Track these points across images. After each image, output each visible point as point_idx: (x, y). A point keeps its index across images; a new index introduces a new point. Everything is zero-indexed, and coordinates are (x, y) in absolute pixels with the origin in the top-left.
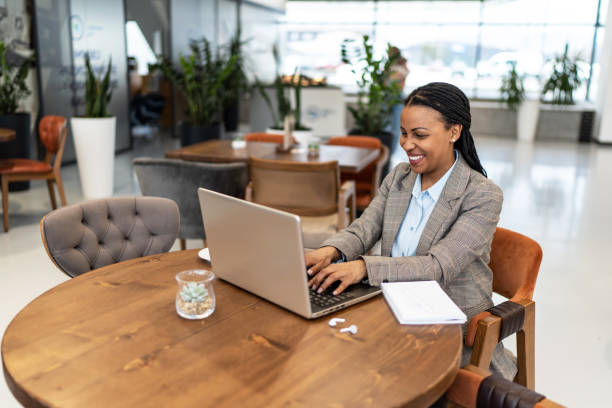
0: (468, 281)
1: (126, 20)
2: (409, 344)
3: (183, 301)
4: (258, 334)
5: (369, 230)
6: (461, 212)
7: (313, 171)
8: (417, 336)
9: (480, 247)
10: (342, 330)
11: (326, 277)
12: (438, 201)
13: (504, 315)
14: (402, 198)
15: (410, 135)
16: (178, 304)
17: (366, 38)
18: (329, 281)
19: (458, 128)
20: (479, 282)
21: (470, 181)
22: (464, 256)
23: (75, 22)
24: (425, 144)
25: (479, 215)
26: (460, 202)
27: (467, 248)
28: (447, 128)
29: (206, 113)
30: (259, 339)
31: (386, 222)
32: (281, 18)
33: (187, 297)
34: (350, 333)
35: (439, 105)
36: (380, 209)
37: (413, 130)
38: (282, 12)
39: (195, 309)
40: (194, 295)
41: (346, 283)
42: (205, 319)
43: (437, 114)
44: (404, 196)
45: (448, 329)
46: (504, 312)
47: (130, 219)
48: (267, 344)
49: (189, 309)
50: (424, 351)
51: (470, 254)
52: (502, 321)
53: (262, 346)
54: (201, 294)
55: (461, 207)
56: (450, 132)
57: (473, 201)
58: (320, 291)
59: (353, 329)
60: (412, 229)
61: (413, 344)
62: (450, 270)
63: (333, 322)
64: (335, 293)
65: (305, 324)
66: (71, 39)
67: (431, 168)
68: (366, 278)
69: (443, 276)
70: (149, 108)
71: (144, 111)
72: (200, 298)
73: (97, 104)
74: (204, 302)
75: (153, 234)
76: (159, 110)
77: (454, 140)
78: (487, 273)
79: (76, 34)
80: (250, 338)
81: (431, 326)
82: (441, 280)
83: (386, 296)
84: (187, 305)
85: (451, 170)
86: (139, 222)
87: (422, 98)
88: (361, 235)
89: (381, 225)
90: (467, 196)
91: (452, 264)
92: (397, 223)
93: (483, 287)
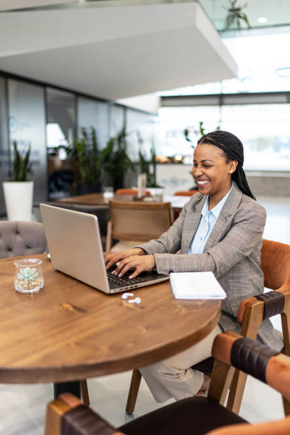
0: (243, 276)
1: (47, 122)
2: (176, 311)
3: (19, 280)
4: (67, 303)
5: (171, 241)
6: (233, 224)
7: (153, 209)
8: (185, 306)
9: (247, 250)
10: (130, 301)
11: (125, 265)
12: (219, 218)
13: (267, 300)
14: (195, 217)
15: (199, 165)
16: (16, 282)
17: (201, 124)
18: (126, 268)
19: (235, 164)
20: (251, 277)
21: (241, 203)
22: (234, 255)
23: (12, 121)
24: (210, 172)
25: (246, 225)
26: (232, 217)
27: (235, 249)
28: (227, 162)
29: (93, 177)
30: (66, 306)
31: (183, 234)
32: (155, 119)
33: (22, 277)
34: (135, 304)
35: (222, 145)
36: (180, 225)
37: (202, 161)
38: (156, 115)
39: (26, 286)
40: (26, 275)
41: (139, 270)
42: (34, 294)
43: (221, 151)
44: (196, 216)
45: (211, 303)
46: (268, 298)
47: (12, 236)
48: (71, 309)
49: (22, 285)
50: (185, 316)
51: (238, 253)
52: (265, 304)
53: (67, 310)
54: (31, 275)
55: (233, 220)
56: (229, 165)
57: (242, 216)
58: (120, 275)
59: (138, 300)
60: (201, 239)
61: (180, 311)
62: (221, 265)
63: (125, 296)
64: (131, 277)
65: (105, 297)
66: (9, 132)
67: (214, 191)
68: (155, 267)
69: (216, 268)
70: (64, 180)
71: (60, 182)
72: (31, 278)
73: (21, 173)
74: (34, 281)
75: (29, 248)
76: (70, 181)
77: (231, 172)
78: (258, 272)
79: (12, 129)
80: (61, 305)
81: (198, 300)
82: (215, 271)
83: (172, 281)
84: (21, 282)
85: (227, 195)
86: (19, 238)
87: (211, 139)
88: (165, 243)
89: (181, 237)
90: (238, 212)
91: (224, 260)
92: (192, 234)
93: (255, 281)
